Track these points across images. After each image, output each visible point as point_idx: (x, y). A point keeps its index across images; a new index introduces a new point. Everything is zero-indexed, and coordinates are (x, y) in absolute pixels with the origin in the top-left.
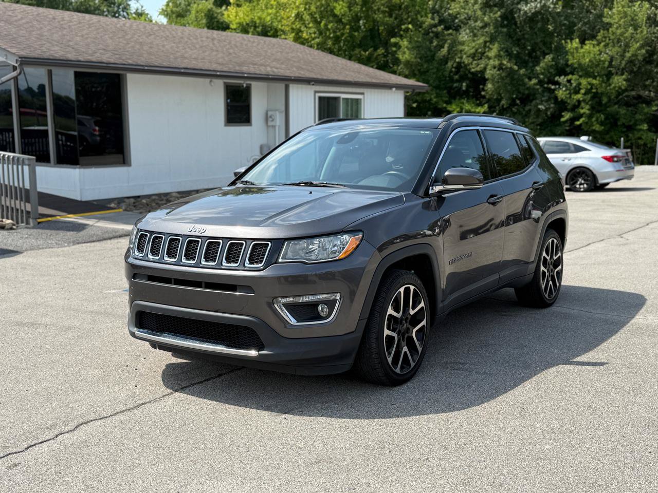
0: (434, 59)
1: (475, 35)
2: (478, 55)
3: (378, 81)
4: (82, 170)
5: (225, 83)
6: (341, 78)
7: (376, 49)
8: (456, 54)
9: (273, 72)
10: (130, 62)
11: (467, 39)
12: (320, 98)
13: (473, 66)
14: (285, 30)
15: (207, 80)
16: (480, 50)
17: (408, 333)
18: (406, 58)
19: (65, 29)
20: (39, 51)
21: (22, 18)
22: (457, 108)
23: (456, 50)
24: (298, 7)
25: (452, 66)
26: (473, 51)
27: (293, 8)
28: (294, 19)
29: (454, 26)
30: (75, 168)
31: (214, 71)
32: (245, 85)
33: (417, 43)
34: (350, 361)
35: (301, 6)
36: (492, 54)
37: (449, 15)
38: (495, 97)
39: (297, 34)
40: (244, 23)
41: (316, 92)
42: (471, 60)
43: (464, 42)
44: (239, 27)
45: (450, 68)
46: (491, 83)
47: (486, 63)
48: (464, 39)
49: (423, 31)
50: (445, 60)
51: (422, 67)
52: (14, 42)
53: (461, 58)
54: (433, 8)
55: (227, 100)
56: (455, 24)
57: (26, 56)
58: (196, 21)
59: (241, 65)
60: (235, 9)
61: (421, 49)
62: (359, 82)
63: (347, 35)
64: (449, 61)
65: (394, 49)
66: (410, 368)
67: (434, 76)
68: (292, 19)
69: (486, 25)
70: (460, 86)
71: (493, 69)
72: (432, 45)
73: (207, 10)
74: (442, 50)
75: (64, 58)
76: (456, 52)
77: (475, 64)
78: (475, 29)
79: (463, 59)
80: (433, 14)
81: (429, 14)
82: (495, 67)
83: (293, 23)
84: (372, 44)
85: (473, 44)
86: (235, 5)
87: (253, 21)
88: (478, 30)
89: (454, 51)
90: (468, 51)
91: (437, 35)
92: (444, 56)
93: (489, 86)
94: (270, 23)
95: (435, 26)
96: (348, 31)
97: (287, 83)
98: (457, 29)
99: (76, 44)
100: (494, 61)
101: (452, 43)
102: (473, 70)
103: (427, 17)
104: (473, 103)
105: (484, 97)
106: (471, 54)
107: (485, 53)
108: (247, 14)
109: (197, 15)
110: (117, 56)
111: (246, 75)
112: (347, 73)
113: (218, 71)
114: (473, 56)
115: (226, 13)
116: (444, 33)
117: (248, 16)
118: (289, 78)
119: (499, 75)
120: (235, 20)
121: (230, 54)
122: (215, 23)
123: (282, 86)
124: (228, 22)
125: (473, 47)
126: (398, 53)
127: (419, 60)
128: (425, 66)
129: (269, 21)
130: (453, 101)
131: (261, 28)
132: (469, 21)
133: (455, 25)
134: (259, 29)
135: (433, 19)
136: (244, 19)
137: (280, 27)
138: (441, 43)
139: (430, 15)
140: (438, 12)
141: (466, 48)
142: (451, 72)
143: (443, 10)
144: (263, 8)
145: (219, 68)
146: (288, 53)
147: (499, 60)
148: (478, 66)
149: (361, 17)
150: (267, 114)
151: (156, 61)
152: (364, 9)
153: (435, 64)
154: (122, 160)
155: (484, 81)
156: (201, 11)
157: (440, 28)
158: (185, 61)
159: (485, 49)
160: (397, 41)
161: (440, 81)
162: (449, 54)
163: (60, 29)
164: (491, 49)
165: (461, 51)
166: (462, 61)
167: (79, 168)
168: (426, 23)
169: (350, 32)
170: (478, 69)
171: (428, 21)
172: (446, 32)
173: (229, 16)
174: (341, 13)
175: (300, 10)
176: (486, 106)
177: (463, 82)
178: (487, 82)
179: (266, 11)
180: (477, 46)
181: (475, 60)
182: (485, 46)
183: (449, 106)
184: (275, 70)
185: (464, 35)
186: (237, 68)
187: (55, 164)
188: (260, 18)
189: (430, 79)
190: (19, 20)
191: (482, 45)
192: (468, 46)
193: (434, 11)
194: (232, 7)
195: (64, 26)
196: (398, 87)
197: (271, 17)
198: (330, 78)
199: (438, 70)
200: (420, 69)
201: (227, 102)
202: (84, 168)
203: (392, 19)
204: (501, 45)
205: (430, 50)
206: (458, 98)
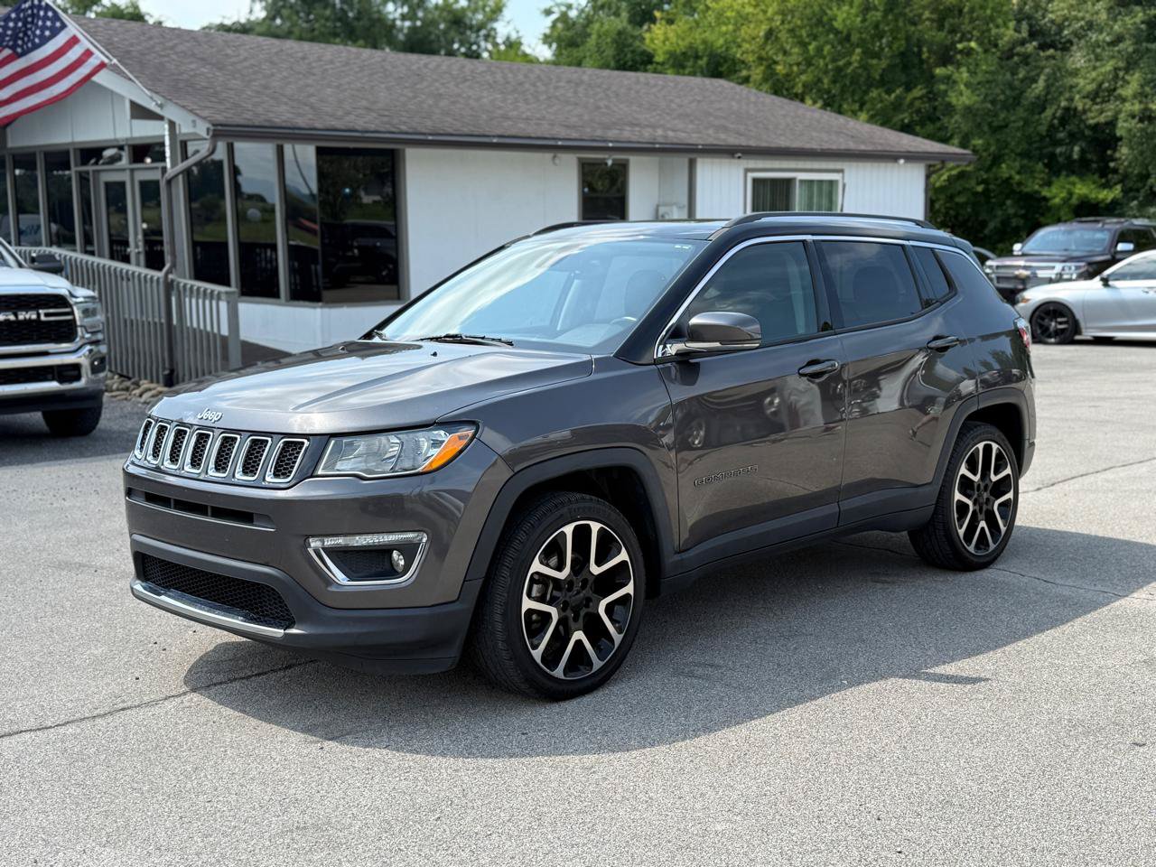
0: (1019, 104)
1: (1098, 58)
2: (1101, 94)
3: (870, 148)
4: (326, 310)
5: (580, 159)
6: (796, 144)
7: (908, 89)
8: (1061, 93)
9: (666, 137)
10: (404, 128)
11: (1084, 65)
12: (755, 181)
13: (1092, 115)
14: (747, 61)
15: (548, 156)
16: (1106, 85)
17: (587, 606)
18: (963, 102)
19: (314, 75)
20: (250, 113)
21: (245, 59)
22: (1062, 192)
23: (1061, 86)
24: (771, 20)
25: (1054, 114)
26: (1093, 87)
27: (761, 22)
28: (763, 40)
29: (1061, 43)
30: (315, 308)
31: (554, 139)
32: (610, 162)
33: (987, 75)
34: (454, 652)
35: (776, 18)
36: (1127, 92)
37: (1052, 22)
38: (1136, 172)
39: (769, 67)
40: (678, 51)
41: (747, 170)
42: (1089, 103)
43: (1077, 70)
44: (669, 59)
45: (1049, 119)
46: (1126, 146)
47: (1117, 109)
48: (1078, 66)
49: (998, 54)
50: (1040, 105)
51: (994, 119)
52: (213, 99)
53: (1071, 99)
54: (1021, 10)
55: (583, 188)
56: (1062, 38)
57: (225, 123)
58: (597, 51)
59: (607, 127)
60: (663, 28)
61: (993, 85)
62: (832, 150)
63: (856, 65)
64: (1048, 106)
65: (943, 87)
66: (592, 669)
67: (1019, 134)
68: (760, 41)
69: (1119, 39)
70: (1068, 152)
71: (1130, 119)
72: (1016, 77)
73: (615, 32)
74: (1034, 86)
75: (289, 125)
76: (1061, 89)
77: (1097, 110)
78: (1099, 46)
79: (1075, 102)
80: (1019, 21)
81: (1010, 20)
82: (1133, 117)
83: (762, 47)
84: (903, 78)
85: (1094, 74)
86: (664, 22)
87: (691, 47)
88: (1104, 49)
89: (1058, 88)
90: (1084, 86)
91: (1026, 59)
92: (1038, 98)
93: (1124, 151)
94: (724, 49)
95: (1023, 43)
96: (858, 58)
97: (692, 156)
98: (1066, 47)
99: (321, 101)
100: (1133, 104)
101: (1054, 73)
102: (1091, 122)
103: (1008, 28)
104: (1094, 183)
105: (1115, 171)
106: (1089, 93)
107: (1115, 90)
108: (683, 35)
109: (600, 41)
110: (385, 119)
111: (611, 145)
112: (814, 134)
113: (560, 139)
114: (1094, 96)
115: (647, 36)
116: (1038, 55)
117: (683, 39)
118: (694, 147)
119: (1142, 130)
120: (661, 48)
121: (598, 108)
122: (629, 56)
123: (683, 161)
124: (651, 51)
125: (1094, 80)
126: (950, 93)
127: (989, 106)
128: (1002, 116)
129: (722, 47)
130: (1054, 179)
131: (705, 59)
132: (1089, 33)
133: (1063, 40)
134: (703, 62)
135: (1017, 30)
136: (678, 45)
137: (738, 56)
138: (1033, 73)
139: (1012, 24)
140: (1029, 18)
141: (1082, 82)
142: (1051, 126)
143: (1040, 13)
144: (713, 24)
145: (563, 133)
146: (712, 102)
147: (1141, 102)
148: (1102, 113)
149: (885, 32)
150: (657, 211)
151: (449, 125)
152: (890, 17)
153: (1021, 112)
154: (396, 294)
155: (1114, 141)
156: (606, 34)
157: (1030, 47)
158: (505, 124)
159: (1116, 83)
160: (949, 73)
161: (1030, 144)
162: (1048, 93)
163: (304, 75)
164: (1128, 83)
165: (1071, 87)
166: (1073, 106)
167: (321, 307)
168: (1006, 39)
169: (861, 59)
170: (1102, 119)
171: (1008, 34)
172: (1042, 54)
173: (652, 40)
174: (845, 25)
175: (773, 24)
176: (1119, 187)
177: (1075, 144)
178: (1120, 143)
179: (717, 29)
180: (1101, 78)
181: (1097, 104)
182: (1116, 77)
183: (1046, 188)
184: (671, 134)
185: (1078, 59)
186: (599, 133)
187: (287, 301)
188: (704, 42)
189: (1009, 139)
190: (241, 62)
191: (1111, 76)
192: (1085, 78)
193: (1021, 17)
194: (658, 25)
195: (315, 71)
196: (911, 157)
197: (726, 41)
198: (773, 145)
199: (1026, 122)
200: (992, 122)
201: (583, 191)
202: (330, 307)
203: (942, 35)
204: (1146, 74)
205: (1011, 87)
206: (1064, 173)
